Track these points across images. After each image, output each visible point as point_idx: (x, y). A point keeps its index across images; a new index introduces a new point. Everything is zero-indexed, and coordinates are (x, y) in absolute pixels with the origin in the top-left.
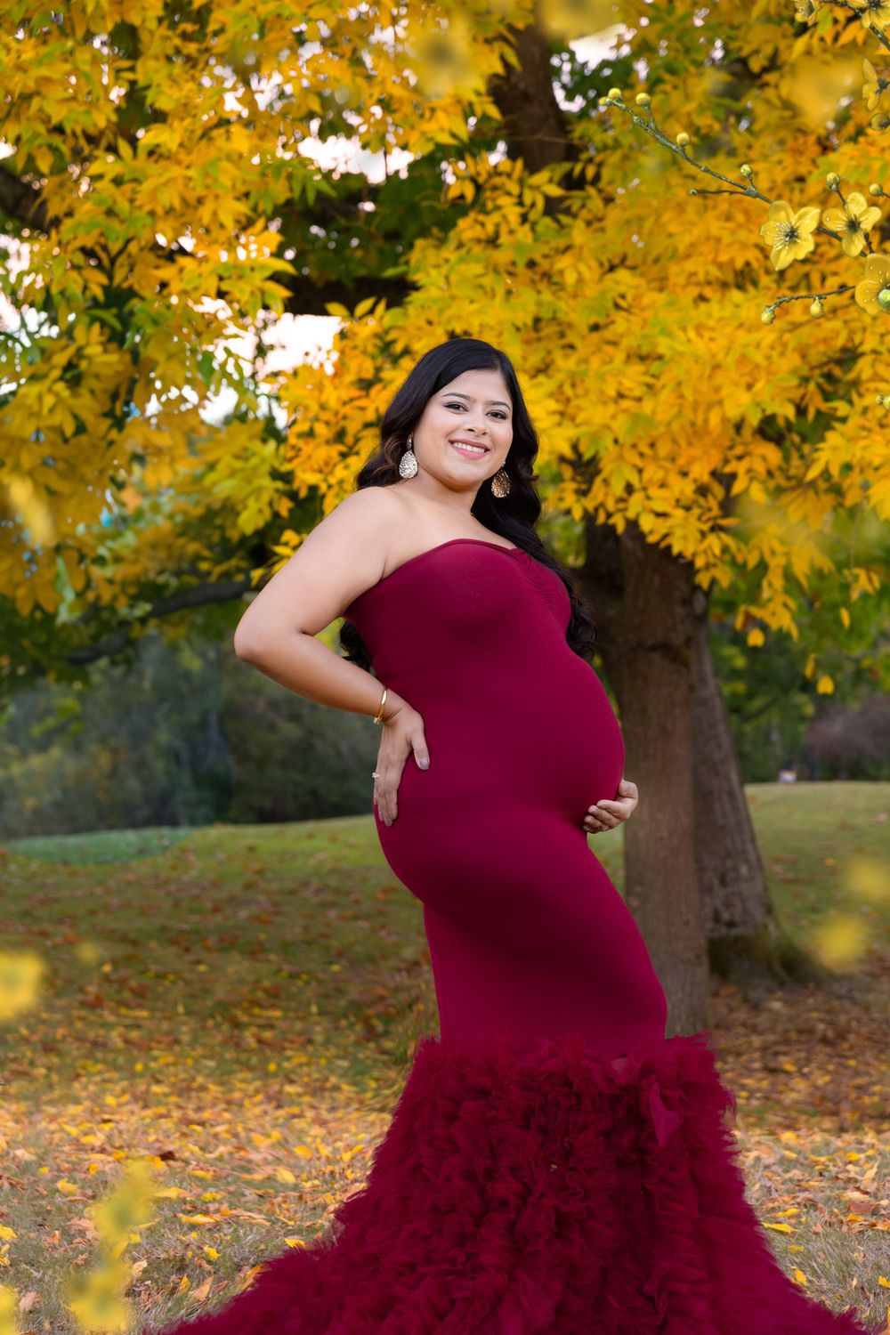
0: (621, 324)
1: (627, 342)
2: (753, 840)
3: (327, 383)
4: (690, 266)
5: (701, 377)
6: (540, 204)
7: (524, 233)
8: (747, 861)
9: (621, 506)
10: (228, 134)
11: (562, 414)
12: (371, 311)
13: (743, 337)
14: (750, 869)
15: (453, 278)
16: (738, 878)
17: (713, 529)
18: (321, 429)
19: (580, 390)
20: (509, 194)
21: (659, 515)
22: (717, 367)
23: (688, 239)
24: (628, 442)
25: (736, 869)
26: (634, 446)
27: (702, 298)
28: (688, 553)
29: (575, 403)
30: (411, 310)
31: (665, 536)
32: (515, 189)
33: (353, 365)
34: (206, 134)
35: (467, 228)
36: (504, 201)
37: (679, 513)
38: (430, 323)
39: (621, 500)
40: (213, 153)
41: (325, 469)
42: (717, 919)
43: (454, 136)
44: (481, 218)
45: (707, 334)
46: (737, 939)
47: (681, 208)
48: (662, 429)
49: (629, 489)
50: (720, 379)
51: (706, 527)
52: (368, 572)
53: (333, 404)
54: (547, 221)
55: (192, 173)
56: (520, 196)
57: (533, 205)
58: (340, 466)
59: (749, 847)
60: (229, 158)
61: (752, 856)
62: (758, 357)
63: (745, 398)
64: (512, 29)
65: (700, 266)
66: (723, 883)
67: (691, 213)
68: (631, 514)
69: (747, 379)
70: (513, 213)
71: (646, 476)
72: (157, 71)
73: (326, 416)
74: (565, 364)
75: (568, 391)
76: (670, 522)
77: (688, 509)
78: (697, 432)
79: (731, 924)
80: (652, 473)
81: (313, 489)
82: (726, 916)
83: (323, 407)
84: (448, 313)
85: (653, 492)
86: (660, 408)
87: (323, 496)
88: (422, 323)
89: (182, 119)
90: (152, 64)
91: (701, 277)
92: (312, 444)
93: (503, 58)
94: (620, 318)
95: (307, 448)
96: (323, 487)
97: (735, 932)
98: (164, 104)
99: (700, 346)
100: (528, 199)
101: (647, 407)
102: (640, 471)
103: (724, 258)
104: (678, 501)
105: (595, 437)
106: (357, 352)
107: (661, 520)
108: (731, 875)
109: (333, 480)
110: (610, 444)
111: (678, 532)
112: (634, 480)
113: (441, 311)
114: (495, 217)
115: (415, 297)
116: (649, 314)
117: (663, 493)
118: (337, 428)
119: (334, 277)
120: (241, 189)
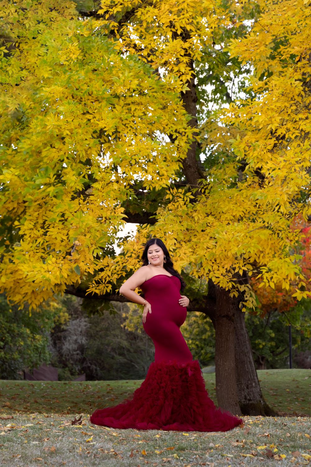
0: (208, 230)
1: (210, 235)
2: (257, 376)
3: (135, 244)
4: (226, 216)
5: (226, 244)
6: (189, 200)
7: (184, 207)
8: (255, 382)
9: (208, 275)
10: (113, 184)
11: (193, 252)
12: (146, 227)
13: (236, 234)
14: (256, 384)
15: (166, 219)
16: (252, 387)
17: (230, 281)
18: (133, 255)
19: (198, 247)
20: (181, 198)
21: (217, 277)
22: (230, 241)
23: (226, 209)
24: (209, 260)
25: (251, 384)
26: (211, 260)
27: (229, 224)
28: (224, 287)
29: (196, 249)
30: (156, 227)
31: (219, 283)
32: (182, 197)
33: (142, 240)
34: (107, 184)
35: (170, 206)
36: (180, 199)
37: (222, 277)
38: (160, 230)
39: (207, 274)
40: (109, 189)
41: (134, 265)
42: (246, 398)
43: (167, 185)
44: (174, 204)
45: (228, 233)
46: (251, 404)
47: (224, 201)
48: (217, 256)
49: (209, 271)
50: (231, 244)
51: (228, 281)
52: (143, 280)
53: (136, 249)
54: (191, 204)
55: (104, 194)
56: (184, 198)
57: (187, 201)
58: (138, 264)
59: (256, 378)
60: (113, 190)
61: (256, 381)
62: (239, 239)
63: (236, 249)
64: (181, 159)
65: (229, 216)
66: (247, 388)
67: (226, 203)
68: (210, 277)
69: (237, 244)
70: (182, 203)
71: (213, 268)
72: (96, 170)
73: (134, 252)
74: (194, 240)
75: (195, 247)
76: (220, 279)
77: (224, 276)
78: (226, 257)
79: (250, 400)
80: (215, 267)
81: (131, 270)
82: (248, 398)
83: (134, 250)
84: (165, 227)
85: (216, 272)
86: (217, 251)
87: (134, 271)
88: (159, 230)
89: (102, 181)
90: (95, 168)
91: (228, 219)
92: (131, 259)
93: (179, 165)
94: (208, 228)
95: (130, 260)
96: (134, 269)
97: (250, 402)
98: (97, 178)
99: (226, 236)
100: (185, 199)
101: (214, 251)
102: (212, 266)
103: (234, 214)
104: (222, 274)
105: (201, 258)
106: (143, 237)
107: (217, 279)
108: (250, 386)
109: (136, 268)
110: (204, 260)
111: (221, 282)
112: (211, 269)
113: (163, 227)
114: (177, 204)
115: (157, 224)
116: (216, 227)
117: (218, 272)
118: (138, 255)
119: (137, 212)
120: (115, 197)
